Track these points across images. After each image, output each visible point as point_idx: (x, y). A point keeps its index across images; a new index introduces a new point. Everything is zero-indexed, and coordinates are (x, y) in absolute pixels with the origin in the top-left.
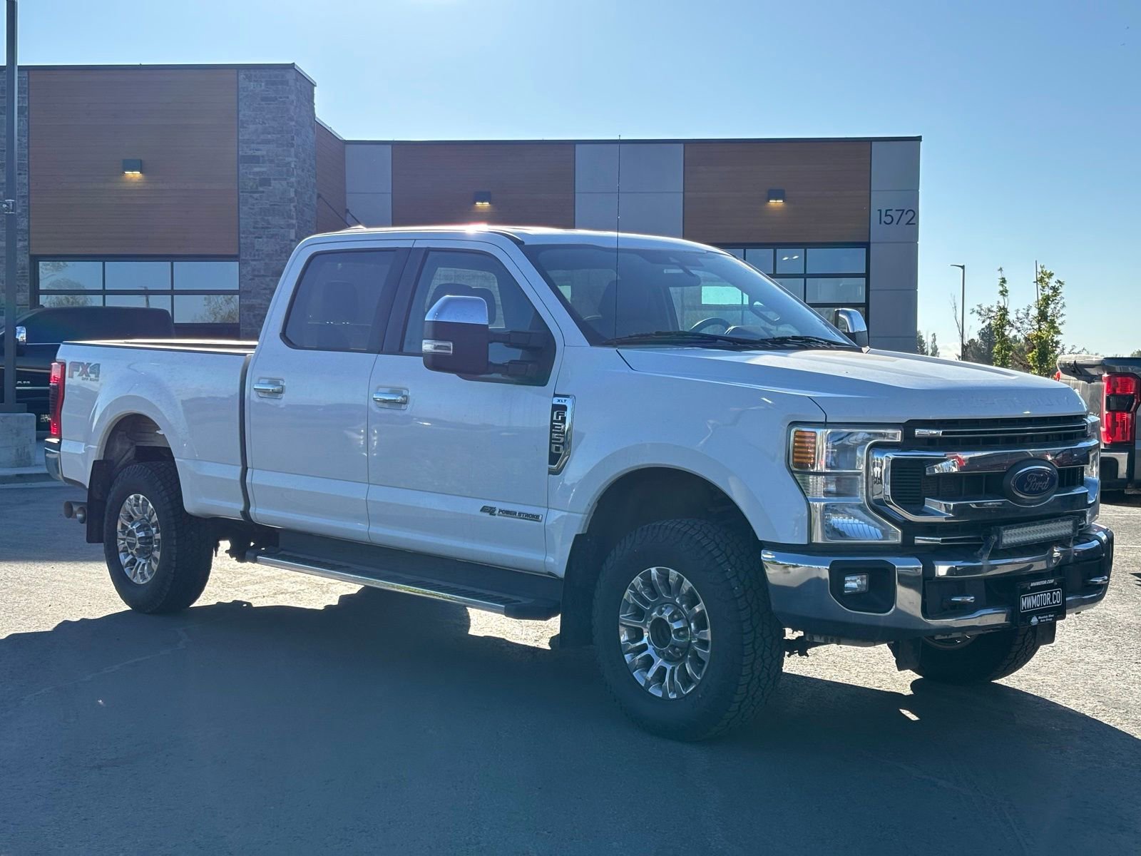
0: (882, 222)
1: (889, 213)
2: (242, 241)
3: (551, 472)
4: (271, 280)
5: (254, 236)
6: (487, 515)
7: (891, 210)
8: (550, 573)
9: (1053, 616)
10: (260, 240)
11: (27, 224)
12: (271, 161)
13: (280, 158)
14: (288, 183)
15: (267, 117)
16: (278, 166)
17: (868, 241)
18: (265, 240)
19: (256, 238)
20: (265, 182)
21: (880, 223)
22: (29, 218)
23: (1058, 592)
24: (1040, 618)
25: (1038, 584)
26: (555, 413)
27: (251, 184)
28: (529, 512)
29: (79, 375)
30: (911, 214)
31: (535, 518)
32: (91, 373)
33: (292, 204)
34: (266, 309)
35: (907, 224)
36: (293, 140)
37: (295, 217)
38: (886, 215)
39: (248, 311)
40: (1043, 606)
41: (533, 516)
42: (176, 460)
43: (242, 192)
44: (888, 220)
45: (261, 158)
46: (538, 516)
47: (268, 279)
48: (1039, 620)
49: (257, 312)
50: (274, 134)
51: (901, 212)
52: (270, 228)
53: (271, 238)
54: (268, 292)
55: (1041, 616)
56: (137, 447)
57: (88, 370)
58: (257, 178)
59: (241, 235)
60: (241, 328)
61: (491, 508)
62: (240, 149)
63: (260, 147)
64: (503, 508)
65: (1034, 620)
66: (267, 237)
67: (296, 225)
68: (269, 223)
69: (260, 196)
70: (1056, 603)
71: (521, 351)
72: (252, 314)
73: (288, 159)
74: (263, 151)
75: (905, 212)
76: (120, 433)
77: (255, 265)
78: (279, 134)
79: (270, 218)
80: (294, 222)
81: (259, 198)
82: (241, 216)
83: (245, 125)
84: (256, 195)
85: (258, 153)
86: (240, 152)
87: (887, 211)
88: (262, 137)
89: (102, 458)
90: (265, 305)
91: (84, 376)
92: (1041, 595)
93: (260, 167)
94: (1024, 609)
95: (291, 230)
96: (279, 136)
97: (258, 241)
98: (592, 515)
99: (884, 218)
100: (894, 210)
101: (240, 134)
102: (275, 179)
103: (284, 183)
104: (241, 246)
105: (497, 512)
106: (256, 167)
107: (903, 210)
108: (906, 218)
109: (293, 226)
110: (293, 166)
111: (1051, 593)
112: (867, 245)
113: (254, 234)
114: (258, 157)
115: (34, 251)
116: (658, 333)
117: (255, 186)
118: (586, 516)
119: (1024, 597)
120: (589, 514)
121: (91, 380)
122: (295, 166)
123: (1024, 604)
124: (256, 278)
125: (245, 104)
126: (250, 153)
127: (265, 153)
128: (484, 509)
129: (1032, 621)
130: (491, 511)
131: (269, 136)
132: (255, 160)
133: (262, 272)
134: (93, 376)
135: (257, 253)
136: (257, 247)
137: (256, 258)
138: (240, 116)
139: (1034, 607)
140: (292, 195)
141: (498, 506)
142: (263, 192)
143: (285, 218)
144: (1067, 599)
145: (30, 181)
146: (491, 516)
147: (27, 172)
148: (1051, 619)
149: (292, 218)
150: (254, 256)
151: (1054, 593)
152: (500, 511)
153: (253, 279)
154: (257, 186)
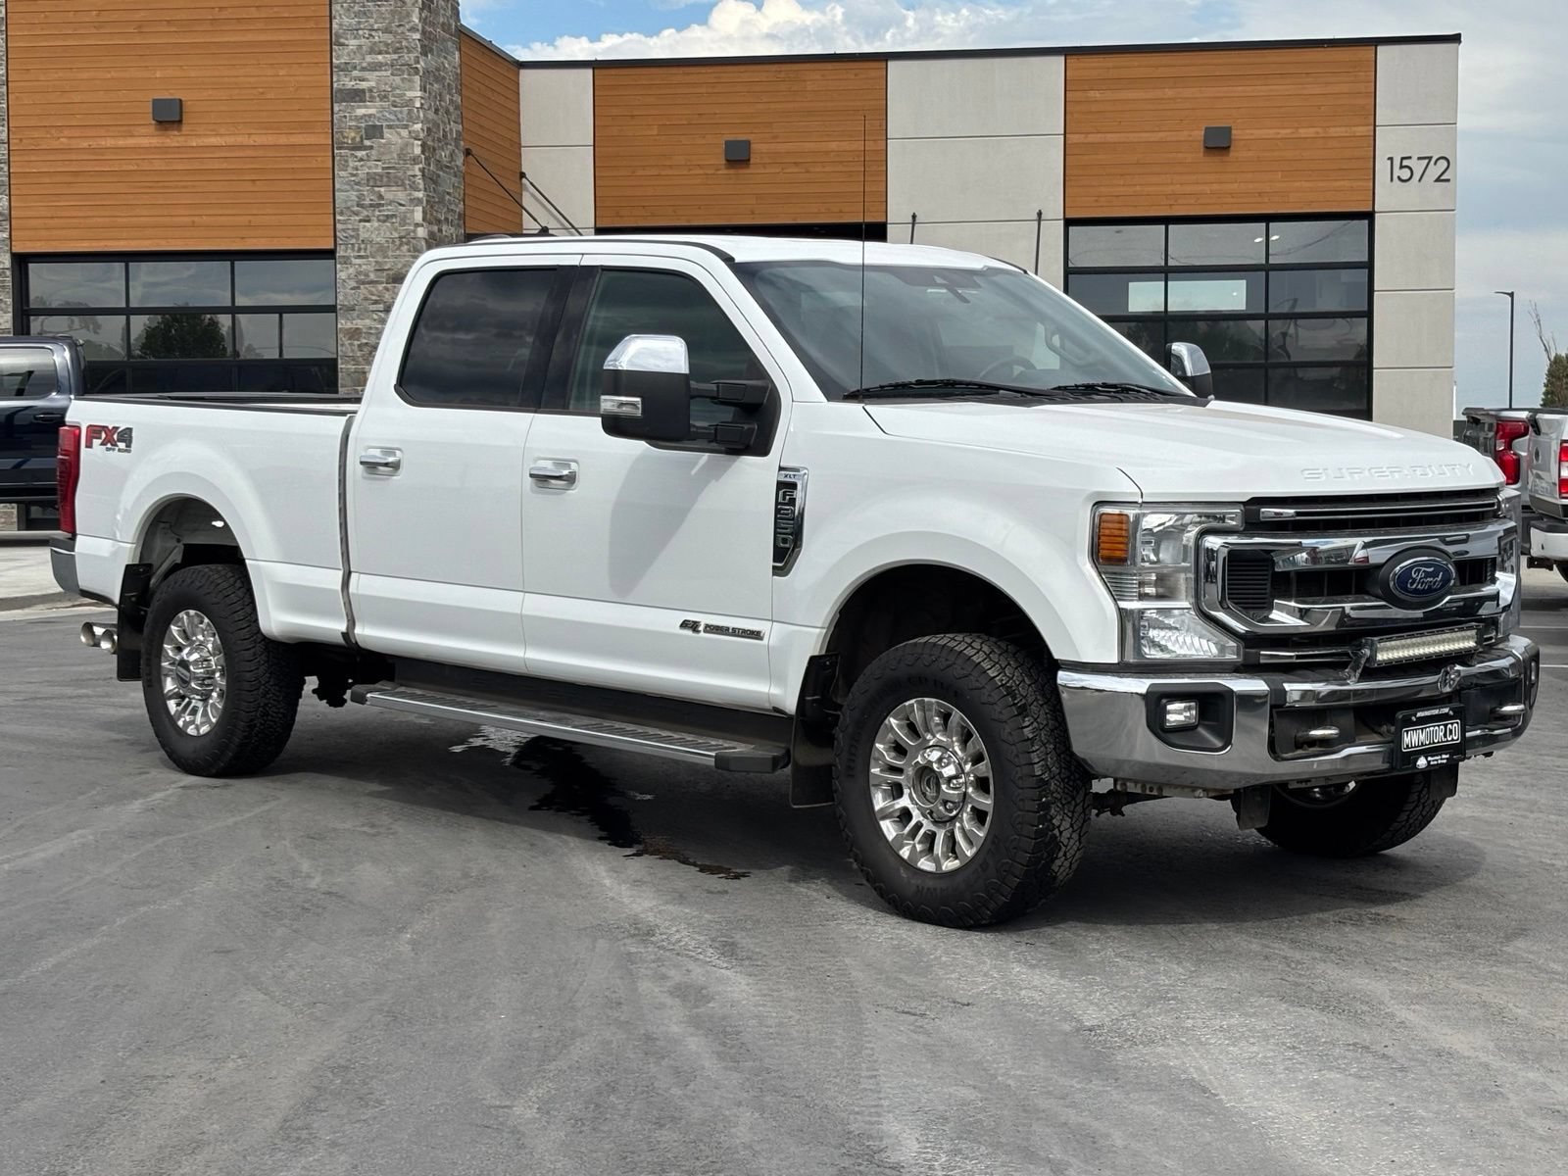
0: (1395, 177)
1: (1405, 163)
2: (339, 226)
3: (777, 571)
4: (387, 289)
5: (357, 218)
6: (689, 633)
7: (1410, 158)
8: (776, 710)
9: (1448, 756)
10: (367, 224)
11: (7, 204)
12: (384, 97)
13: (398, 91)
14: (410, 132)
15: (376, 27)
16: (395, 106)
17: (1370, 209)
18: (376, 224)
19: (360, 221)
20: (374, 131)
21: (1392, 180)
22: (10, 195)
23: (1455, 725)
24: (1429, 759)
25: (1427, 713)
26: (781, 493)
27: (353, 134)
28: (747, 627)
29: (102, 444)
30: (1443, 164)
31: (756, 635)
32: (119, 440)
33: (417, 167)
34: (379, 334)
35: (1438, 180)
36: (418, 63)
37: (421, 186)
38: (1402, 167)
39: (350, 339)
40: (1434, 743)
41: (752, 632)
42: (247, 562)
43: (339, 148)
44: (1405, 174)
45: (367, 95)
46: (759, 633)
47: (380, 287)
48: (1429, 762)
49: (365, 341)
50: (387, 53)
51: (1427, 161)
52: (383, 205)
53: (384, 221)
54: (381, 307)
55: (1432, 756)
56: (185, 545)
57: (115, 437)
58: (363, 125)
59: (338, 217)
60: (339, 366)
61: (695, 622)
62: (335, 79)
63: (366, 74)
64: (710, 623)
65: (1422, 762)
66: (379, 220)
67: (425, 199)
68: (381, 197)
69: (367, 154)
70: (1453, 740)
71: (733, 409)
72: (356, 343)
73: (410, 94)
74: (370, 82)
75: (1432, 162)
76: (162, 525)
77: (360, 265)
78: (395, 53)
79: (382, 189)
80: (420, 195)
81: (365, 158)
82: (337, 186)
83: (342, 40)
84: (360, 154)
85: (364, 85)
86: (335, 85)
87: (1403, 159)
88: (369, 58)
89: (137, 562)
90: (377, 328)
91: (109, 446)
92: (1432, 729)
93: (366, 107)
94: (1408, 747)
95: (416, 208)
96: (395, 56)
97: (364, 227)
98: (832, 629)
99: (1397, 172)
100: (1415, 158)
101: (334, 54)
102: (390, 127)
103: (404, 133)
104: (338, 234)
105: (701, 628)
106: (359, 107)
107: (1430, 158)
108: (1435, 171)
109: (419, 201)
110: (418, 105)
111: (1446, 726)
112: (1370, 216)
113: (357, 215)
114: (363, 91)
115: (20, 248)
116: (919, 382)
117: (358, 139)
118: (825, 631)
119: (1407, 732)
120: (828, 628)
121: (119, 450)
122: (422, 104)
123: (1407, 740)
124: (362, 287)
125: (342, 6)
126: (350, 84)
127: (373, 84)
128: (685, 625)
129: (1419, 763)
130: (692, 626)
131: (380, 57)
132: (357, 96)
133: (372, 276)
134: (122, 445)
135: (363, 246)
136: (363, 235)
137: (362, 253)
138: (335, 26)
139: (1422, 745)
140: (418, 150)
141: (704, 620)
142: (371, 148)
143: (406, 190)
144: (1468, 734)
145: (11, 137)
146: (695, 635)
147: (6, 123)
148: (1445, 761)
149: (418, 190)
150: (359, 250)
151: (1450, 726)
152: (707, 626)
153: (358, 288)
154: (361, 137)
